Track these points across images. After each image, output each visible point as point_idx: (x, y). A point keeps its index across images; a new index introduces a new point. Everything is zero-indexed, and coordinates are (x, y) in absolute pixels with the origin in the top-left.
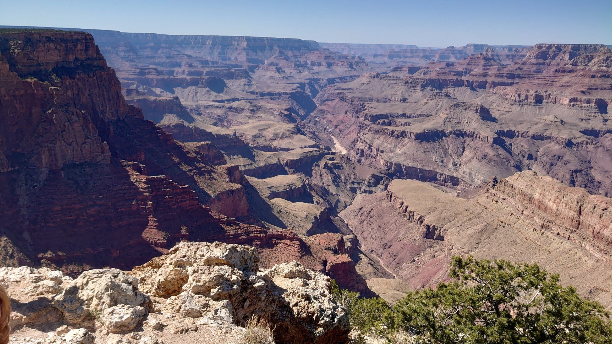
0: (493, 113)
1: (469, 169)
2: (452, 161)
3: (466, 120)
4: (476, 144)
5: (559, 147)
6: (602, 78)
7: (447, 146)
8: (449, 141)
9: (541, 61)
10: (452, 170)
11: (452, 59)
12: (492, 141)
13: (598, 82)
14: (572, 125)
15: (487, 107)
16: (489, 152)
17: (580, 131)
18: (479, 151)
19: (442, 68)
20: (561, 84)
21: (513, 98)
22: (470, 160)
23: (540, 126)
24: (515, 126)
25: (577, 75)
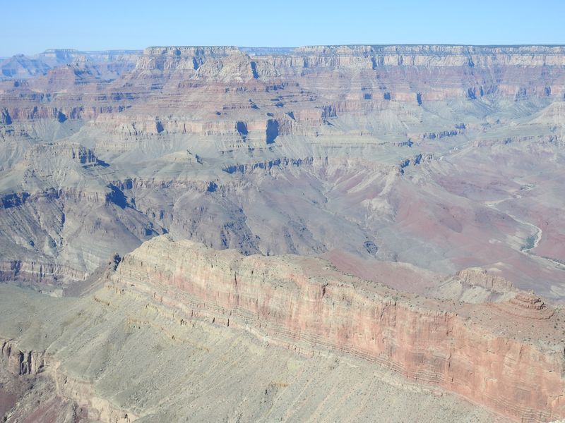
0: (100, 155)
1: (76, 248)
2: (47, 240)
3: (60, 172)
4: (81, 208)
5: (200, 195)
6: (239, 92)
7: (35, 217)
8: (38, 208)
9: (157, 72)
10: (51, 254)
11: (22, 74)
12: (104, 198)
13: (233, 98)
14: (212, 161)
15: (89, 147)
16: (103, 217)
17: (223, 170)
18: (87, 218)
19: (9, 91)
20: (189, 104)
21: (126, 130)
22: (76, 234)
23: (170, 168)
24: (136, 173)
25: (206, 90)
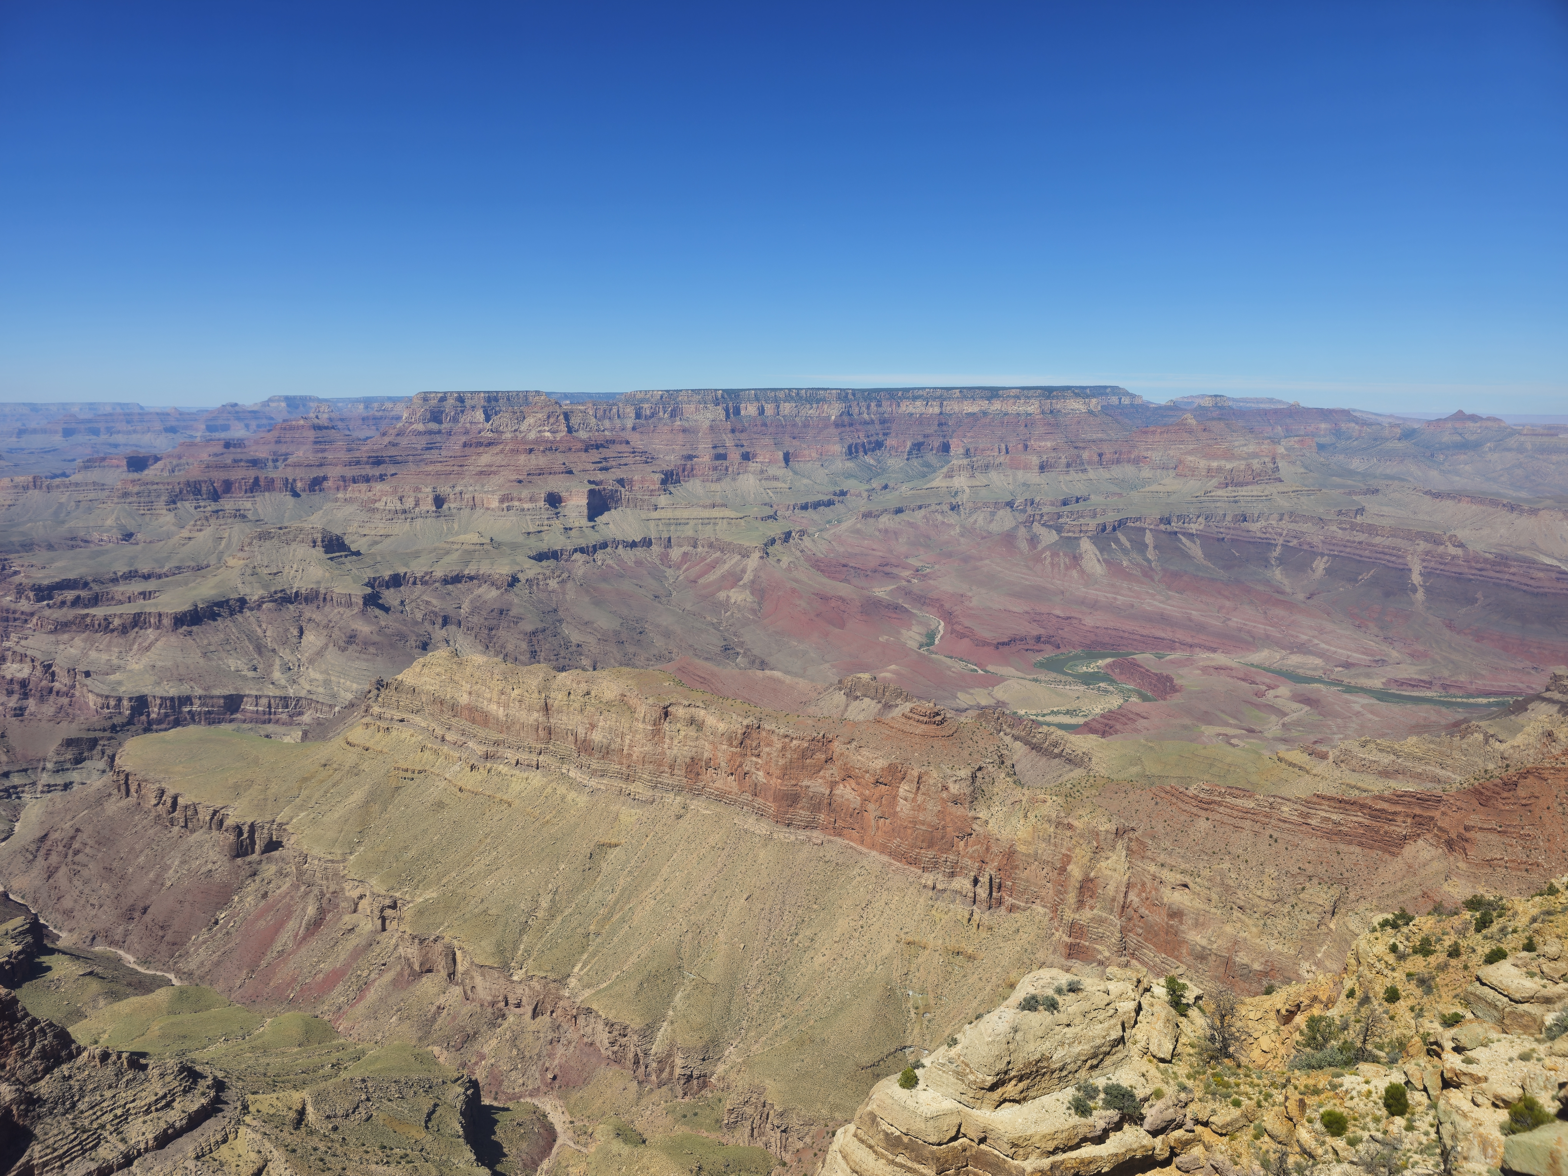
0: (353, 542)
1: (321, 673)
2: (278, 662)
3: (295, 566)
4: (327, 616)
5: (499, 592)
6: (547, 452)
7: (259, 630)
8: (263, 618)
9: (433, 426)
10: (283, 682)
11: (238, 432)
12: (361, 602)
13: (540, 460)
14: (514, 547)
15: (337, 531)
16: (359, 628)
17: (529, 557)
18: (336, 629)
19: (216, 455)
20: (479, 469)
21: (390, 506)
22: (320, 653)
23: (455, 556)
24: (406, 565)
25: (502, 451)
